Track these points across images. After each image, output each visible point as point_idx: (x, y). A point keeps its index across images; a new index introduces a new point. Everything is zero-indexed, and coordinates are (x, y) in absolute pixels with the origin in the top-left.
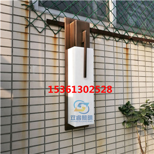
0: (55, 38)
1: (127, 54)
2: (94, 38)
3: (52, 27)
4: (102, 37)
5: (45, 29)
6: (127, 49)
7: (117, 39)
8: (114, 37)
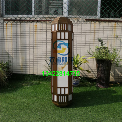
0: (7, 24)
1: (36, 27)
2: (21, 23)
3: (6, 21)
4: (24, 22)
5: (3, 22)
6: (36, 25)
7: (31, 22)
8: (29, 21)
